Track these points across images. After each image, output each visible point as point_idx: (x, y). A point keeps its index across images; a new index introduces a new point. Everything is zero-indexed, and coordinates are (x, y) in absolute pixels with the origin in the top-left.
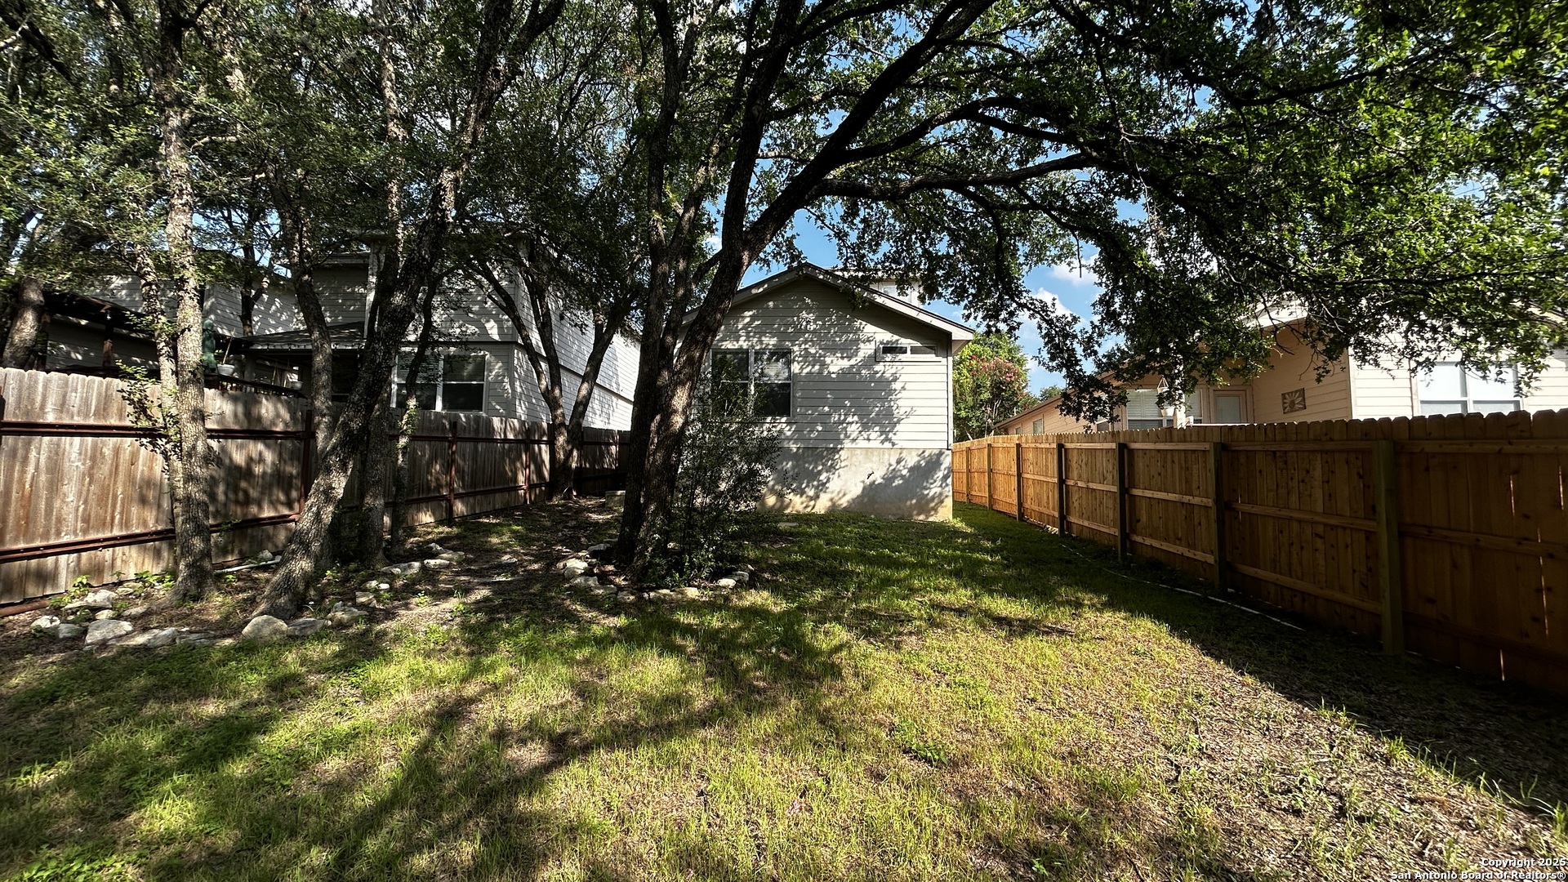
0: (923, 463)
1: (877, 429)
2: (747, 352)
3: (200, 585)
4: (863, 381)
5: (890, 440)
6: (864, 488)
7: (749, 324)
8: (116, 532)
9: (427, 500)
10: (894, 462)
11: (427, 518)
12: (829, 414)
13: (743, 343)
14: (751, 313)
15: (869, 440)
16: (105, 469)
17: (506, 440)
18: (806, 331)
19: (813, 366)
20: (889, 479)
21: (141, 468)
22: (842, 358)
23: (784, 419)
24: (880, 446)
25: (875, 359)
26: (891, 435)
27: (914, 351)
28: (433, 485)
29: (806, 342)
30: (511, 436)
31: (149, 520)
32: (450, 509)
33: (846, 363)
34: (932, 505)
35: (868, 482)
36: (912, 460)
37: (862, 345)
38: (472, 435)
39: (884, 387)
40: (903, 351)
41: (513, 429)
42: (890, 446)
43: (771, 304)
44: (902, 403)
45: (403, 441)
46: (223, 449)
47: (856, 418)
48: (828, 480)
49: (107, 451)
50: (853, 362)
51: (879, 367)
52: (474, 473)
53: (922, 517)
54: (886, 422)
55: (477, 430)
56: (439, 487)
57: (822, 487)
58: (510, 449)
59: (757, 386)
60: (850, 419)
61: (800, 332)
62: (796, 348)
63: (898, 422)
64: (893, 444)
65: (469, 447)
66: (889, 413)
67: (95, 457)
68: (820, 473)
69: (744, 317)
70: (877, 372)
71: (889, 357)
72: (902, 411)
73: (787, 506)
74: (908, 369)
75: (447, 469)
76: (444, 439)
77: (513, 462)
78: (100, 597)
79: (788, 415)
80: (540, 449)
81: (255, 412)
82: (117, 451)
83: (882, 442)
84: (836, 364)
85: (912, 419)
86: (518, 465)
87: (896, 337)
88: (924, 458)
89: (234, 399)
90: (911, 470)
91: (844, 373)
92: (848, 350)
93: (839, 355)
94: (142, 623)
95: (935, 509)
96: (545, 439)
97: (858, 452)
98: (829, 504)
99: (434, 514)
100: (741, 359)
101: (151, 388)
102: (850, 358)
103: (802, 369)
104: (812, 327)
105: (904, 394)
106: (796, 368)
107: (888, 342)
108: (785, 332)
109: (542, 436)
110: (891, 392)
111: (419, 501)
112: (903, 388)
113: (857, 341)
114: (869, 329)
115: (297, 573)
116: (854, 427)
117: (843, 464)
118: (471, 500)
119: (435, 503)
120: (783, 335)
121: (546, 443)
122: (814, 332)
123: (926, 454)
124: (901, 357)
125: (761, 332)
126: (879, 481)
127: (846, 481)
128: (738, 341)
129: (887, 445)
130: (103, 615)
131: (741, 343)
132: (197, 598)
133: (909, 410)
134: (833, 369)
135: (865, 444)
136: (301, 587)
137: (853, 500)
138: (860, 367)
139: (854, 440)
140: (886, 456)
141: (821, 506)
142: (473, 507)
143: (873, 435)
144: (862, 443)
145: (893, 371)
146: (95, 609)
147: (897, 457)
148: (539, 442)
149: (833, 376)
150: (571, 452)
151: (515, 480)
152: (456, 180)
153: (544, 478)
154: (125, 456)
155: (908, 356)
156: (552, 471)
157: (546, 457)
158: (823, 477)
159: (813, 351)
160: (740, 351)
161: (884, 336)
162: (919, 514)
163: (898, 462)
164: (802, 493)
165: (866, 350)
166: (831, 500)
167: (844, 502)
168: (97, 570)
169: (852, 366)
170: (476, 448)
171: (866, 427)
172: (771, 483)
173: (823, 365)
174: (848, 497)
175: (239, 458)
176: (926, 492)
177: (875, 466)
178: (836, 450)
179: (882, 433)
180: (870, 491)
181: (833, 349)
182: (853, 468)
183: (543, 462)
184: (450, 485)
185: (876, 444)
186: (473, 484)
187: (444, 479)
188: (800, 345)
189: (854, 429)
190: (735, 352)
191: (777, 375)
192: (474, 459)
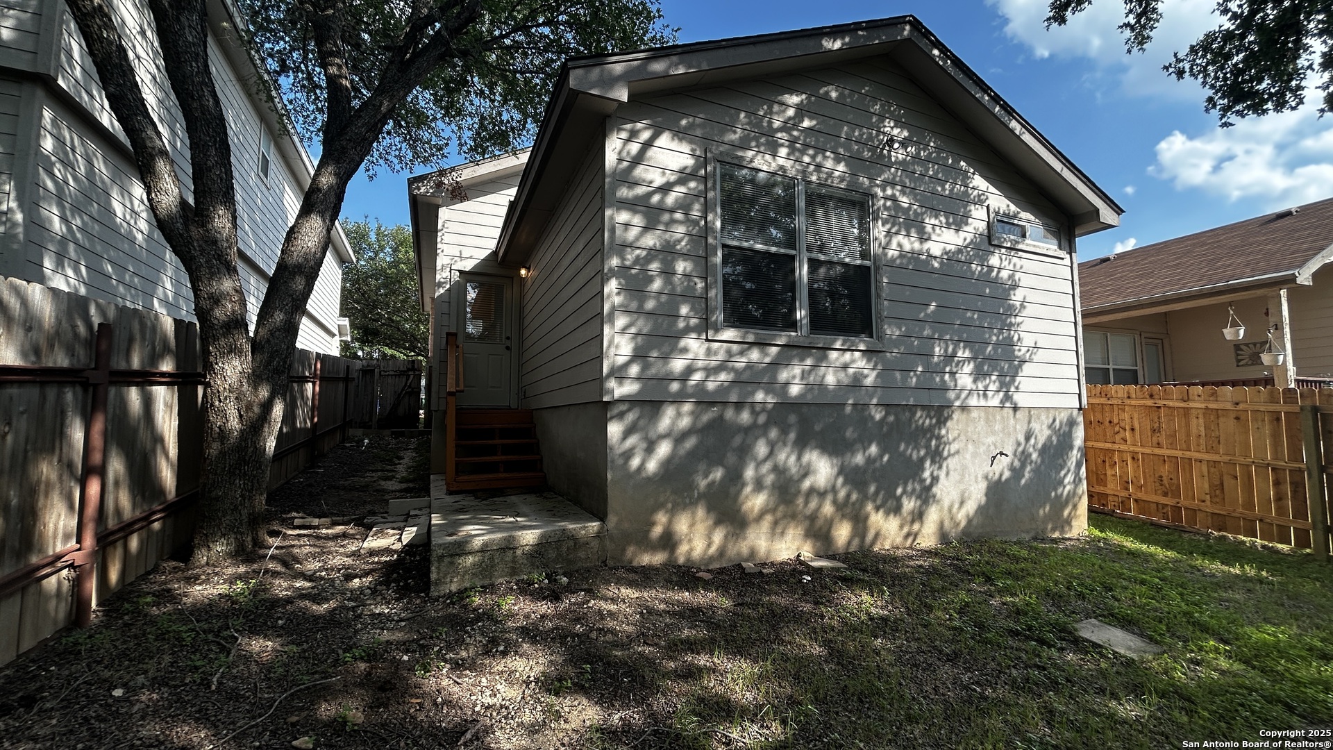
1: (994, 375)
2: (790, 185)
5: (1011, 401)
6: (987, 491)
7: (793, 122)
10: (1022, 439)
12: (932, 341)
13: (785, 163)
14: (795, 99)
15: (986, 395)
20: (1017, 471)
22: (948, 227)
23: (861, 347)
25: (989, 239)
26: (1012, 391)
29: (892, 183)
33: (953, 239)
35: (992, 475)
37: (971, 210)
40: (1022, 232)
42: (1012, 412)
44: (1024, 332)
48: (935, 479)
50: (961, 238)
51: (994, 258)
54: (1006, 364)
59: (814, 264)
60: (960, 354)
62: (878, 192)
63: (1021, 365)
64: (1017, 409)
66: (1009, 349)
68: (921, 465)
69: (784, 106)
70: (992, 267)
71: (1006, 240)
72: (1025, 344)
79: (870, 335)
80: (148, 402)
83: (1002, 405)
84: (938, 239)
87: (1013, 206)
88: (1054, 428)
90: (1042, 451)
91: (949, 258)
93: (942, 221)
96: (167, 366)
98: (939, 528)
100: (782, 200)
102: (958, 228)
103: (888, 238)
104: (900, 154)
105: (1027, 313)
106: (878, 234)
107: (1003, 214)
108: (858, 156)
109: (154, 358)
112: (1026, 302)
113: (965, 199)
114: (979, 183)
116: (966, 370)
120: (855, 163)
121: (170, 380)
122: (904, 165)
124: (1021, 242)
125: (815, 145)
126: (1006, 473)
128: (775, 156)
129: (1009, 406)
131: (781, 161)
133: (1033, 342)
134: (933, 247)
135: (981, 402)
138: (970, 253)
140: (1011, 425)
141: (928, 535)
143: (991, 388)
144: (978, 399)
145: (1013, 267)
147: (1024, 427)
148: (145, 378)
149: (936, 263)
150: (267, 407)
153: (160, 491)
155: (1030, 242)
156: (184, 467)
157: (167, 423)
160: (781, 179)
161: (998, 199)
163: (1027, 439)
164: (898, 507)
165: (977, 221)
166: (942, 519)
169: (960, 248)
171: (981, 370)
172: (842, 494)
173: (921, 235)
176: (1056, 492)
179: (1000, 385)
180: (996, 489)
183: (159, 440)
185: (996, 406)
188: (883, 188)
189: (966, 375)
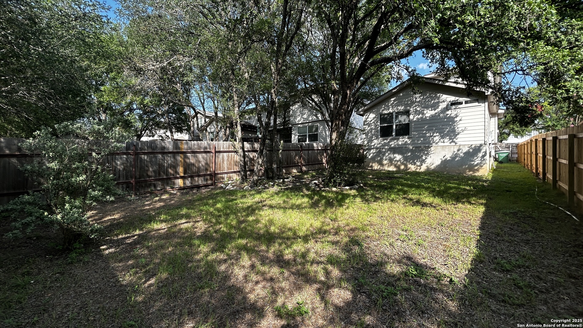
0: (471, 150)
1: (448, 138)
2: (392, 113)
3: (243, 181)
4: (441, 119)
5: (454, 142)
6: (442, 162)
7: (393, 103)
8: (232, 171)
9: (295, 166)
10: (456, 151)
11: (295, 171)
12: (426, 133)
13: (391, 110)
14: (394, 99)
15: (444, 142)
16: (230, 158)
17: (318, 150)
18: (416, 102)
19: (419, 115)
20: (453, 158)
21: (235, 158)
22: (432, 110)
23: (407, 137)
24: (449, 144)
25: (447, 108)
26: (454, 140)
27: (466, 102)
28: (296, 162)
29: (416, 106)
30: (320, 148)
31: (237, 169)
32: (301, 169)
33: (433, 112)
34: (476, 168)
35: (444, 159)
36: (465, 149)
37: (441, 104)
38: (307, 149)
39: (452, 120)
40: (461, 103)
41: (321, 146)
42: (454, 144)
43: (401, 95)
44: (460, 127)
45: (280, 151)
46: (248, 154)
47: (438, 134)
48: (426, 159)
49: (230, 156)
50: (436, 111)
51: (449, 112)
52: (308, 159)
53: (471, 173)
54: (452, 134)
55: (309, 147)
56: (298, 163)
57: (423, 161)
58: (320, 152)
59: (397, 125)
60: (435, 135)
61: (413, 103)
62: (411, 109)
63: (458, 134)
64: (456, 143)
65: (306, 152)
66: (454, 131)
67: (228, 156)
68: (422, 156)
69: (391, 101)
70: (448, 114)
71: (454, 107)
72: (460, 129)
73: (409, 169)
74: (463, 111)
75: (300, 158)
76: (299, 150)
77: (321, 156)
78: (229, 182)
79: (409, 135)
81: (254, 146)
82: (231, 155)
83: (450, 143)
84: (429, 113)
85: (465, 132)
86: (323, 157)
87: (457, 98)
88: (472, 148)
89: (250, 144)
90: (465, 153)
91: (432, 116)
92: (435, 106)
93: (430, 109)
94: (233, 186)
95: (478, 170)
97: (439, 147)
98: (426, 168)
99: (297, 170)
100: (390, 117)
101: (235, 143)
102: (435, 110)
103: (414, 117)
104: (418, 100)
105: (461, 122)
106: (411, 117)
107: (453, 101)
108: (407, 104)
110: (454, 122)
111: (293, 166)
112: (460, 120)
113: (439, 102)
114: (444, 97)
115: (255, 179)
116: (437, 138)
117: (432, 153)
118: (308, 166)
119: (297, 167)
120: (406, 105)
122: (419, 102)
123: (473, 146)
124: (460, 106)
125: (398, 105)
126: (449, 158)
127: (433, 159)
128: (389, 110)
129: (453, 144)
130: (230, 185)
131: (390, 110)
132: (242, 184)
133: (463, 128)
134: (427, 115)
135: (443, 144)
136: (256, 182)
137: (437, 166)
138: (439, 114)
139: (437, 143)
140: (452, 149)
141: (423, 168)
142: (308, 168)
143: (446, 140)
144: (440, 144)
145: (456, 113)
146: (229, 184)
147: (458, 148)
149: (428, 118)
151: (322, 161)
152: (275, 91)
154: (233, 156)
155: (464, 105)
158: (424, 158)
159: (418, 109)
160: (390, 113)
161: (452, 98)
162: (469, 171)
163: (458, 150)
164: (415, 164)
165: (443, 106)
166: (427, 166)
167: (432, 167)
168: (230, 178)
169: (436, 113)
170: (309, 152)
171: (442, 137)
172: (402, 161)
173: (423, 114)
174: (434, 165)
175: (251, 156)
176: (473, 163)
177: (446, 153)
178: (429, 147)
179: (450, 139)
180: (445, 163)
181: (427, 108)
182: (437, 154)
184: (301, 162)
185: (448, 144)
186: (308, 162)
187: (299, 161)
188: (413, 108)
189: (437, 139)
190: (388, 114)
191: (405, 120)
192: (308, 155)
